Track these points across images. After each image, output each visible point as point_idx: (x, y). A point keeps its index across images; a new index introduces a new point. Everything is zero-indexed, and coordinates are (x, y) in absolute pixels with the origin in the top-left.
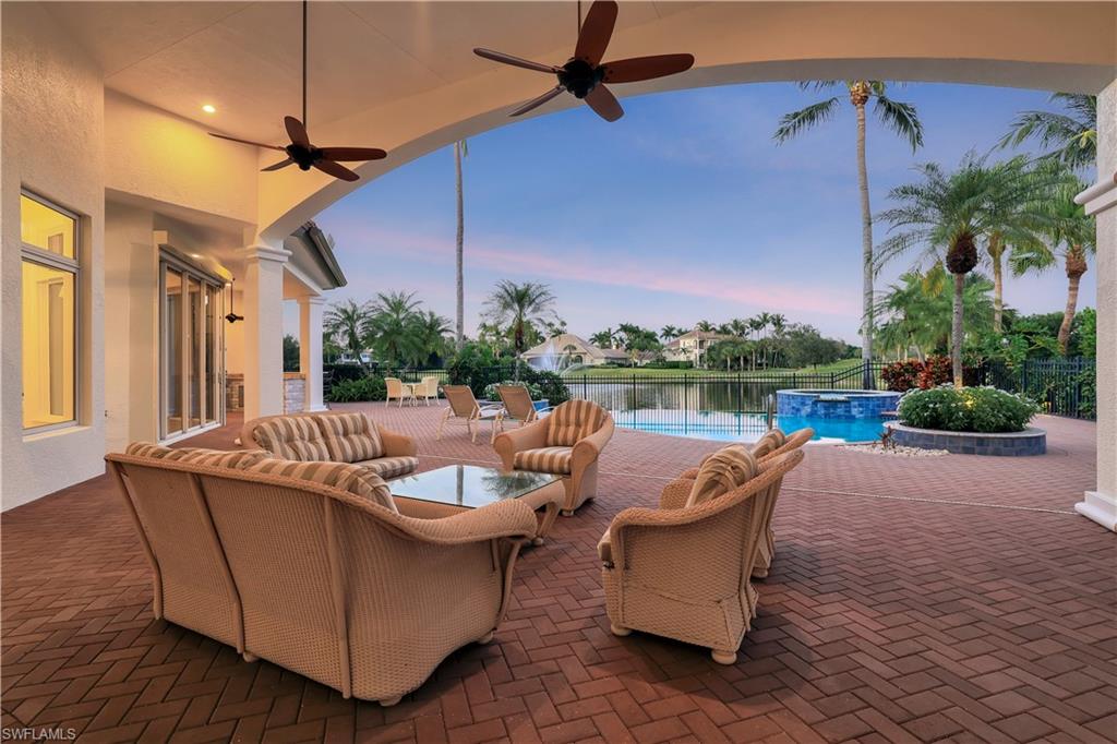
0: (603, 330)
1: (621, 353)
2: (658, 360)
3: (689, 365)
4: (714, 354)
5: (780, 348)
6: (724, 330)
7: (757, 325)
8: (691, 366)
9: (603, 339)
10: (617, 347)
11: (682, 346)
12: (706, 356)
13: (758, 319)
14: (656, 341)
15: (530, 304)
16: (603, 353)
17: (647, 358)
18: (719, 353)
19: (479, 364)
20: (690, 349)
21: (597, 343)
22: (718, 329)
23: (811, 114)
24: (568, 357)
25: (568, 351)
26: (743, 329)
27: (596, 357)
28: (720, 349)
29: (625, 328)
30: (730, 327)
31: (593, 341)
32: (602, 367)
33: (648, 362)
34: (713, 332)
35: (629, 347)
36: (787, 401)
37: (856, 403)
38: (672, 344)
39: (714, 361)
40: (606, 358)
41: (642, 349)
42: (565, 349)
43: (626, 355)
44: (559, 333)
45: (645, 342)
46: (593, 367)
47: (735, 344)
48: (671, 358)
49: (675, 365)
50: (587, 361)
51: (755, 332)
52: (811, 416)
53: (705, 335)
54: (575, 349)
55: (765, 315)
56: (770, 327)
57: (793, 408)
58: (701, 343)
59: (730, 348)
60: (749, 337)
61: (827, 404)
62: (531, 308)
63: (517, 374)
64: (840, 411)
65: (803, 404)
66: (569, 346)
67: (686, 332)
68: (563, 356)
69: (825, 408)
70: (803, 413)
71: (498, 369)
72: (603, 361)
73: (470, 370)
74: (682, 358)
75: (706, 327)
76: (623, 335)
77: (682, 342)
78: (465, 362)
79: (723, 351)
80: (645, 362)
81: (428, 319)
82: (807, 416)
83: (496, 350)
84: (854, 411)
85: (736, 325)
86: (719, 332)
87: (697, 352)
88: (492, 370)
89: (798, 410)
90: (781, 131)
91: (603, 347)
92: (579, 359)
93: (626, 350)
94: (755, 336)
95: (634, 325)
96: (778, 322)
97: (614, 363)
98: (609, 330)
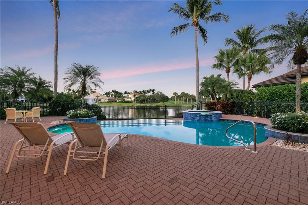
0: (108, 92)
1: (112, 98)
2: (123, 100)
3: (131, 102)
4: (138, 99)
5: (155, 97)
6: (141, 92)
7: (148, 92)
8: (132, 102)
9: (107, 94)
10: (111, 96)
11: (129, 97)
12: (136, 99)
13: (149, 90)
14: (122, 95)
15: (89, 76)
16: (107, 98)
18: (139, 99)
19: (64, 101)
20: (132, 98)
21: (105, 95)
22: (139, 92)
23: (181, 28)
24: (97, 99)
25: (97, 98)
26: (145, 92)
27: (106, 99)
28: (140, 98)
29: (114, 91)
30: (142, 92)
31: (104, 95)
32: (107, 102)
33: (120, 101)
34: (138, 93)
35: (115, 97)
36: (189, 115)
37: (214, 116)
38: (127, 96)
39: (138, 100)
40: (108, 100)
41: (119, 97)
42: (96, 97)
43: (114, 99)
44: (94, 92)
45: (119, 95)
46: (105, 102)
47: (144, 96)
48: (126, 100)
49: (128, 102)
50: (103, 100)
51: (148, 93)
52: (199, 120)
53: (136, 94)
54: (99, 97)
55: (150, 89)
56: (151, 92)
57: (192, 118)
58: (135, 96)
59: (142, 97)
60: (146, 95)
61: (204, 116)
62: (89, 78)
63: (82, 105)
64: (209, 119)
65: (196, 116)
66: (97, 96)
67: (130, 93)
68: (96, 99)
69: (204, 118)
70: (196, 119)
71: (73, 104)
72: (107, 100)
73: (60, 104)
74: (129, 100)
75: (136, 92)
76: (113, 93)
77: (129, 95)
78: (58, 100)
79: (141, 98)
80: (119, 101)
81: (38, 81)
82: (198, 120)
83: (73, 97)
84: (213, 118)
85: (144, 91)
86: (139, 93)
87: (134, 98)
88: (70, 104)
89: (194, 118)
90: (173, 32)
91: (107, 96)
92: (100, 100)
93: (114, 98)
94: (148, 94)
95: (116, 91)
96: (153, 91)
97: (111, 101)
98: (109, 92)
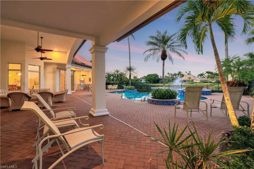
1: (205, 79)
9: (201, 75)
17: (214, 80)
29: (207, 72)
31: (198, 76)
32: (199, 83)
42: (188, 78)
46: (196, 83)
50: (195, 81)
54: (191, 78)
72: (199, 81)
76: (207, 74)
97: (203, 82)
98: (203, 73)
